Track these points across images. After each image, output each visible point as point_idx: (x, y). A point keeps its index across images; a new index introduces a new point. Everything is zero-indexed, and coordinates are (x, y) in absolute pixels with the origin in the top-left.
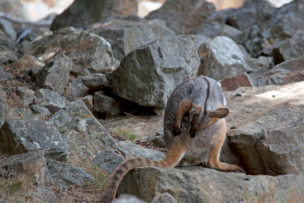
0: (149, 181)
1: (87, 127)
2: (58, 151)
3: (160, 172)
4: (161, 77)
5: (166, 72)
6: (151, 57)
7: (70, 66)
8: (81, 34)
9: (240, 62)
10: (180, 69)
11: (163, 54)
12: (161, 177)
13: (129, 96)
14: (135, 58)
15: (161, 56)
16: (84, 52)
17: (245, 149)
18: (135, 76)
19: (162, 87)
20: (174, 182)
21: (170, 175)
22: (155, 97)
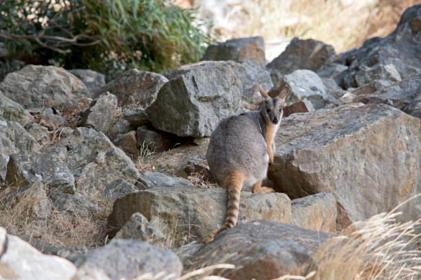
0: (144, 205)
1: (106, 158)
2: (62, 182)
3: (154, 196)
4: (195, 106)
5: (203, 101)
6: (185, 87)
7: (115, 104)
8: (143, 74)
9: (318, 93)
10: (217, 97)
11: (197, 83)
12: (155, 200)
13: (167, 128)
14: (169, 89)
15: (196, 86)
16: (144, 91)
17: (277, 171)
18: (171, 107)
19: (197, 116)
20: (171, 204)
21: (165, 198)
22: (191, 127)
